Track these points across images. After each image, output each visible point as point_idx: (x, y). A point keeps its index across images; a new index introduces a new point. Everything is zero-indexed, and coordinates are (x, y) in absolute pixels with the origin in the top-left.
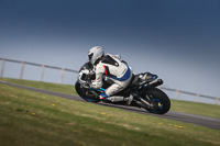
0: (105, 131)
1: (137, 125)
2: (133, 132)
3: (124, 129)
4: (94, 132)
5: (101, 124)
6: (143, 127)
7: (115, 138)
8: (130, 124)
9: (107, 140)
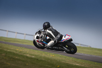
0: (18, 58)
1: (33, 55)
2: (31, 58)
3: (27, 57)
4: (14, 58)
5: (17, 55)
6: (36, 56)
7: (23, 61)
8: (30, 54)
9: (20, 62)
